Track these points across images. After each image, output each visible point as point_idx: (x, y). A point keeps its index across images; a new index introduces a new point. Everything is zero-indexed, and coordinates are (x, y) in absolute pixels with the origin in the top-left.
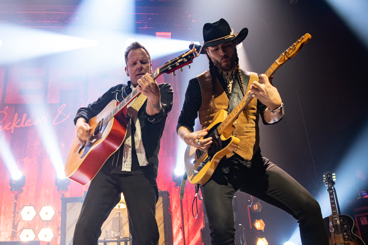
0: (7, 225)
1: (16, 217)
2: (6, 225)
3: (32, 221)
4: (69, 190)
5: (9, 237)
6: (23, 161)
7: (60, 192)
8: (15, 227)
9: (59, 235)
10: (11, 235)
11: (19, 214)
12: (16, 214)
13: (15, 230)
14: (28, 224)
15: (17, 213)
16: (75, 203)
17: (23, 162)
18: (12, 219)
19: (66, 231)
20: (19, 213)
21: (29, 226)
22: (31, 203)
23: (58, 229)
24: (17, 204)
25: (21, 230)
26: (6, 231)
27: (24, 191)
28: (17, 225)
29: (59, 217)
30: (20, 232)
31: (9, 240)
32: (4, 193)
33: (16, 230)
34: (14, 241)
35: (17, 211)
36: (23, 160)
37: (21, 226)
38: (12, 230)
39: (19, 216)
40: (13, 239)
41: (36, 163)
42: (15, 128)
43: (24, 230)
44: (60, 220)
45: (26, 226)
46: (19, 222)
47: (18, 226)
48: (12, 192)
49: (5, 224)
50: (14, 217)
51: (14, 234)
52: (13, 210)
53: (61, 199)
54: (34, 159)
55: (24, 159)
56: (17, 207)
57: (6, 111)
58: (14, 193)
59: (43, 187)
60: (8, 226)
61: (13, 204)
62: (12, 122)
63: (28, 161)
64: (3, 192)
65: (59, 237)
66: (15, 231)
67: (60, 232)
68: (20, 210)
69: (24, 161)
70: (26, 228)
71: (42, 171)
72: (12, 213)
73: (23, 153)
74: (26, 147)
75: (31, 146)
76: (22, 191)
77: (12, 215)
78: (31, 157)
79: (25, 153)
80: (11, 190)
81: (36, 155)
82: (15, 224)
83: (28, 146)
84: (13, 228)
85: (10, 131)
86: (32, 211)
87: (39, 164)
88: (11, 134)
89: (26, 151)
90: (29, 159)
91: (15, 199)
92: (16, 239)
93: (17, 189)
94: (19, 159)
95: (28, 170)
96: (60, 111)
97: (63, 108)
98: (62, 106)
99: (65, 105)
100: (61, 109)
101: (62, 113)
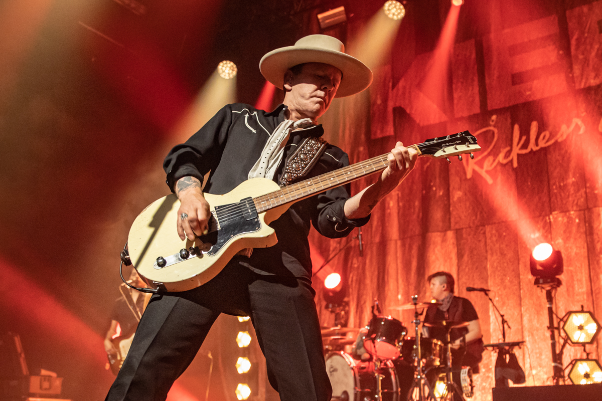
0: (541, 354)
1: (556, 337)
2: (538, 355)
3: (591, 343)
5: (548, 379)
6: (548, 221)
8: (557, 358)
10: (552, 374)
11: (562, 331)
12: (556, 332)
13: (559, 363)
14: (585, 350)
15: (558, 329)
17: (550, 222)
18: (550, 342)
20: (561, 328)
21: (588, 354)
22: (582, 307)
24: (554, 309)
25: (572, 364)
26: (540, 367)
27: (564, 283)
28: (561, 352)
30: (570, 367)
31: (550, 383)
32: (522, 291)
33: (561, 364)
35: (556, 325)
36: (549, 219)
37: (570, 355)
38: (553, 364)
39: (563, 334)
40: (558, 382)
41: (577, 221)
42: (519, 155)
43: (578, 363)
45: (581, 355)
46: (563, 346)
47: (564, 356)
48: (538, 287)
49: (536, 353)
50: (553, 337)
51: (558, 372)
52: (547, 324)
54: (572, 212)
55: (551, 217)
56: (554, 316)
58: (543, 288)
60: (543, 357)
61: (546, 312)
62: (511, 145)
63: (560, 219)
64: (520, 290)
66: (560, 366)
68: (562, 324)
69: (552, 220)
70: (581, 360)
71: (595, 237)
72: (546, 329)
73: (546, 204)
74: (549, 191)
75: (560, 186)
76: (559, 283)
77: (548, 334)
78: (565, 211)
79: (550, 204)
80: (537, 282)
81: (575, 202)
82: (558, 352)
83: (554, 187)
84: (555, 360)
85: (510, 164)
86: (587, 322)
87: (585, 222)
88: (514, 169)
89: (552, 200)
90: (562, 214)
91: (548, 301)
92: (564, 381)
93: (549, 280)
94: (541, 218)
95: (563, 239)
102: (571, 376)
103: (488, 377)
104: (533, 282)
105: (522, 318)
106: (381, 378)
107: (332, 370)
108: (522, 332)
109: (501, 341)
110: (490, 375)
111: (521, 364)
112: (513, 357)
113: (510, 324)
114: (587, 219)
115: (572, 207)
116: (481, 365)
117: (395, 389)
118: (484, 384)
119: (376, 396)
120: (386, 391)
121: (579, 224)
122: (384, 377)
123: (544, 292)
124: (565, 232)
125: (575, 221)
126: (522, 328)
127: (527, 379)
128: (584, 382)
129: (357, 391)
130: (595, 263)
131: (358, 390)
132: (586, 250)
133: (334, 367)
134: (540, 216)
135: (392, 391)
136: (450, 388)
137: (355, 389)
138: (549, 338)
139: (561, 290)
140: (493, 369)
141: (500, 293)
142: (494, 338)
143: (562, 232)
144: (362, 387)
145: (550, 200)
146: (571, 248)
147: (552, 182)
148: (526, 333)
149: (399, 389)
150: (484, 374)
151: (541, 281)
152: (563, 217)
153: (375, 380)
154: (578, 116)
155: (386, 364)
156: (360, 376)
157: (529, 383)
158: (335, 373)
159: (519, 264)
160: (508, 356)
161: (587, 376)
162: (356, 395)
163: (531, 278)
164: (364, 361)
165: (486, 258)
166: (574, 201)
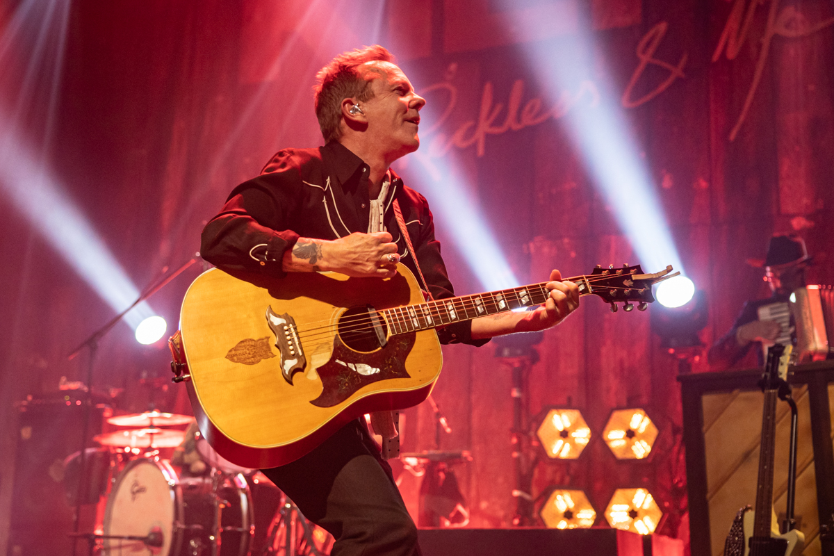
0: (496, 475)
3: (579, 461)
4: (705, 345)
5: (505, 517)
8: (523, 482)
9: (682, 512)
10: (512, 509)
13: (526, 492)
14: (568, 472)
15: (528, 433)
16: (735, 392)
19: (708, 495)
20: (532, 433)
21: (572, 479)
22: (569, 399)
23: (677, 492)
25: (547, 494)
26: (495, 496)
27: (543, 358)
28: (531, 475)
29: (676, 449)
30: (542, 500)
31: (508, 525)
32: (474, 367)
33: (530, 494)
34: (527, 527)
35: (525, 426)
36: (528, 248)
39: (535, 443)
40: (521, 523)
42: (488, 137)
43: (556, 494)
44: (682, 457)
45: (562, 480)
46: (535, 464)
47: (534, 480)
48: (500, 363)
50: (518, 447)
51: (523, 507)
52: (511, 423)
53: (679, 379)
54: (566, 240)
55: (532, 245)
56: (524, 413)
57: (452, 83)
58: (507, 364)
59: (609, 342)
61: (511, 404)
62: (476, 118)
63: (546, 250)
64: (471, 365)
65: (685, 518)
66: (526, 496)
67: (684, 502)
68: (534, 425)
69: (532, 250)
72: (509, 432)
74: (532, 201)
75: (550, 194)
76: (535, 358)
77: (511, 442)
78: (554, 237)
79: (532, 224)
81: (572, 224)
82: (525, 472)
83: (541, 195)
84: (518, 487)
85: (472, 150)
86: (575, 426)
88: (477, 159)
89: (535, 216)
90: (549, 242)
91: (515, 387)
92: (532, 522)
93: (518, 353)
96: (644, 52)
97: (656, 42)
98: (652, 32)
99: (662, 27)
100: (648, 44)
101: (657, 62)
102: (542, 515)
104: (492, 354)
105: (470, 412)
106: (222, 506)
107: (136, 488)
108: (469, 437)
111: (462, 491)
112: (450, 476)
115: (567, 230)
117: (245, 527)
119: (212, 538)
120: (229, 528)
121: (575, 259)
122: (229, 505)
123: (509, 370)
125: (570, 256)
126: (469, 430)
128: (563, 525)
129: (179, 528)
131: (181, 526)
133: (142, 484)
135: (240, 530)
137: (174, 524)
139: (539, 369)
142: (422, 443)
144: (187, 522)
145: (532, 216)
147: (537, 186)
148: (475, 438)
149: (253, 527)
152: (550, 247)
153: (212, 508)
154: (590, 77)
155: (233, 482)
156: (185, 501)
158: (141, 495)
160: (442, 475)
161: (569, 515)
162: (175, 534)
164: (195, 475)
166: (571, 221)
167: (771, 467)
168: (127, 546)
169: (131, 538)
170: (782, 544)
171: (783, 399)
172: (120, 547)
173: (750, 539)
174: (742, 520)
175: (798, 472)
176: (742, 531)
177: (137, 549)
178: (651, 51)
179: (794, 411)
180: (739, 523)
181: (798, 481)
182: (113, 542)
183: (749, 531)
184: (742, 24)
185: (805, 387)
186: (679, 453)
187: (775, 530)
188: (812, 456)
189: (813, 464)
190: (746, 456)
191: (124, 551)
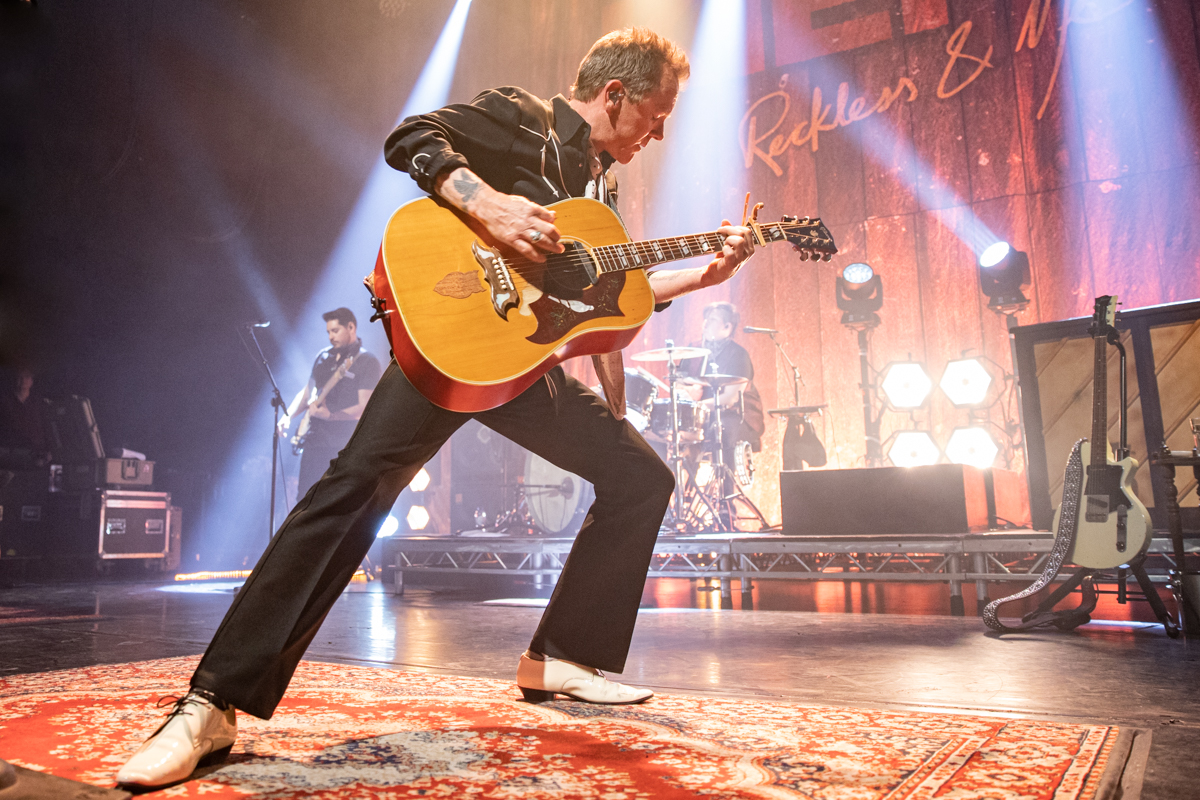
0: (849, 423)
1: (871, 399)
2: (845, 425)
3: (921, 408)
4: (1029, 301)
5: (859, 456)
6: (862, 230)
7: (999, 312)
8: (872, 428)
9: (1016, 447)
10: (865, 452)
11: (879, 390)
12: (871, 392)
13: (875, 436)
14: (912, 418)
15: (874, 387)
16: (1064, 340)
17: (865, 231)
18: (862, 405)
19: (1043, 432)
20: (878, 386)
21: (916, 424)
22: (909, 354)
23: (1010, 429)
24: (869, 359)
25: (892, 436)
26: (848, 442)
27: (884, 321)
28: (878, 421)
29: (1007, 392)
30: (890, 442)
31: (861, 465)
32: (822, 333)
33: (879, 438)
34: (877, 465)
35: (871, 382)
36: (864, 227)
37: (890, 425)
38: (866, 438)
39: (880, 395)
40: (872, 463)
41: (904, 229)
42: (820, 133)
43: (902, 436)
44: (1016, 396)
45: (907, 425)
46: (881, 413)
47: (881, 426)
48: (847, 326)
49: (842, 422)
50: (866, 399)
51: (873, 448)
52: (858, 380)
53: (1009, 331)
54: (896, 217)
55: (866, 224)
56: (869, 369)
57: (785, 90)
58: (853, 328)
60: (852, 427)
61: (857, 363)
62: (809, 119)
63: (879, 227)
64: (820, 331)
65: (1022, 451)
66: (875, 440)
67: (1021, 437)
68: (880, 379)
69: (867, 229)
70: (906, 430)
71: (930, 253)
72: (857, 387)
73: (858, 206)
74: (864, 185)
75: (880, 178)
76: (877, 321)
77: (859, 395)
78: (886, 216)
79: (865, 205)
80: (844, 320)
81: (901, 203)
82: (873, 420)
83: (871, 180)
84: (868, 433)
85: (807, 146)
86: (917, 377)
87: (916, 232)
88: (813, 154)
89: (868, 198)
90: (881, 221)
91: (860, 348)
92: (881, 461)
93: (862, 317)
94: (851, 225)
95: (883, 256)
96: (953, 49)
97: (963, 39)
98: (958, 32)
99: (968, 25)
100: (956, 42)
101: (964, 56)
102: (890, 454)
103: (773, 457)
104: (839, 319)
105: (822, 372)
108: (823, 392)
109: (792, 405)
110: (776, 453)
111: (820, 438)
112: (808, 427)
113: (804, 382)
114: (918, 228)
115: (897, 209)
116: (763, 439)
118: (767, 467)
121: (906, 234)
123: (855, 333)
124: (885, 246)
125: (901, 230)
126: (822, 387)
127: (828, 460)
128: (910, 464)
130: (930, 291)
132: (916, 273)
134: (850, 222)
136: (719, 473)
138: (862, 401)
139: (880, 330)
140: (780, 446)
141: (791, 336)
142: (782, 400)
143: (881, 246)
145: (865, 198)
146: (893, 269)
147: (867, 173)
148: (828, 394)
150: (767, 453)
151: (851, 318)
152: (883, 224)
154: (907, 75)
157: (833, 464)
159: (818, 293)
160: (801, 426)
161: (914, 454)
163: (836, 313)
165: (773, 285)
166: (900, 201)
167: (1104, 403)
168: (546, 492)
169: (547, 486)
170: (1118, 470)
171: (1112, 343)
172: (540, 494)
173: (1088, 467)
174: (1079, 451)
175: (1128, 404)
176: (1080, 461)
177: (553, 494)
178: (960, 46)
179: (1123, 353)
180: (1078, 453)
181: (1128, 410)
182: (534, 490)
183: (1086, 460)
184: (1039, 17)
185: (1129, 331)
186: (1011, 395)
187: (1111, 459)
188: (1138, 391)
189: (1139, 399)
190: (1077, 395)
191: (543, 496)
